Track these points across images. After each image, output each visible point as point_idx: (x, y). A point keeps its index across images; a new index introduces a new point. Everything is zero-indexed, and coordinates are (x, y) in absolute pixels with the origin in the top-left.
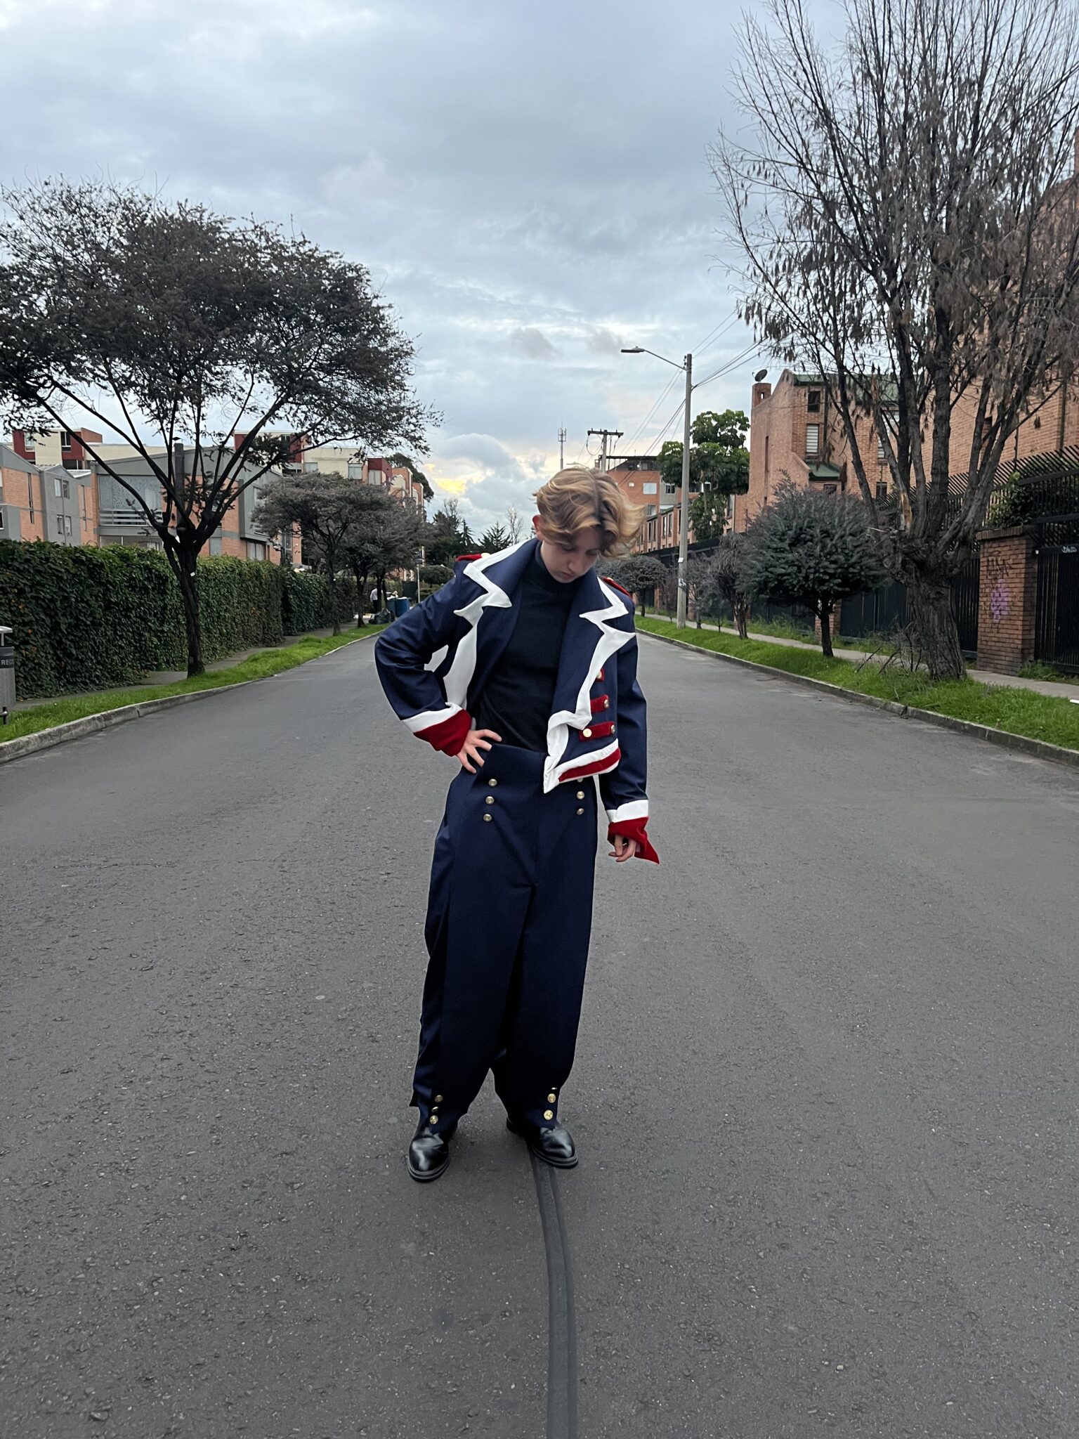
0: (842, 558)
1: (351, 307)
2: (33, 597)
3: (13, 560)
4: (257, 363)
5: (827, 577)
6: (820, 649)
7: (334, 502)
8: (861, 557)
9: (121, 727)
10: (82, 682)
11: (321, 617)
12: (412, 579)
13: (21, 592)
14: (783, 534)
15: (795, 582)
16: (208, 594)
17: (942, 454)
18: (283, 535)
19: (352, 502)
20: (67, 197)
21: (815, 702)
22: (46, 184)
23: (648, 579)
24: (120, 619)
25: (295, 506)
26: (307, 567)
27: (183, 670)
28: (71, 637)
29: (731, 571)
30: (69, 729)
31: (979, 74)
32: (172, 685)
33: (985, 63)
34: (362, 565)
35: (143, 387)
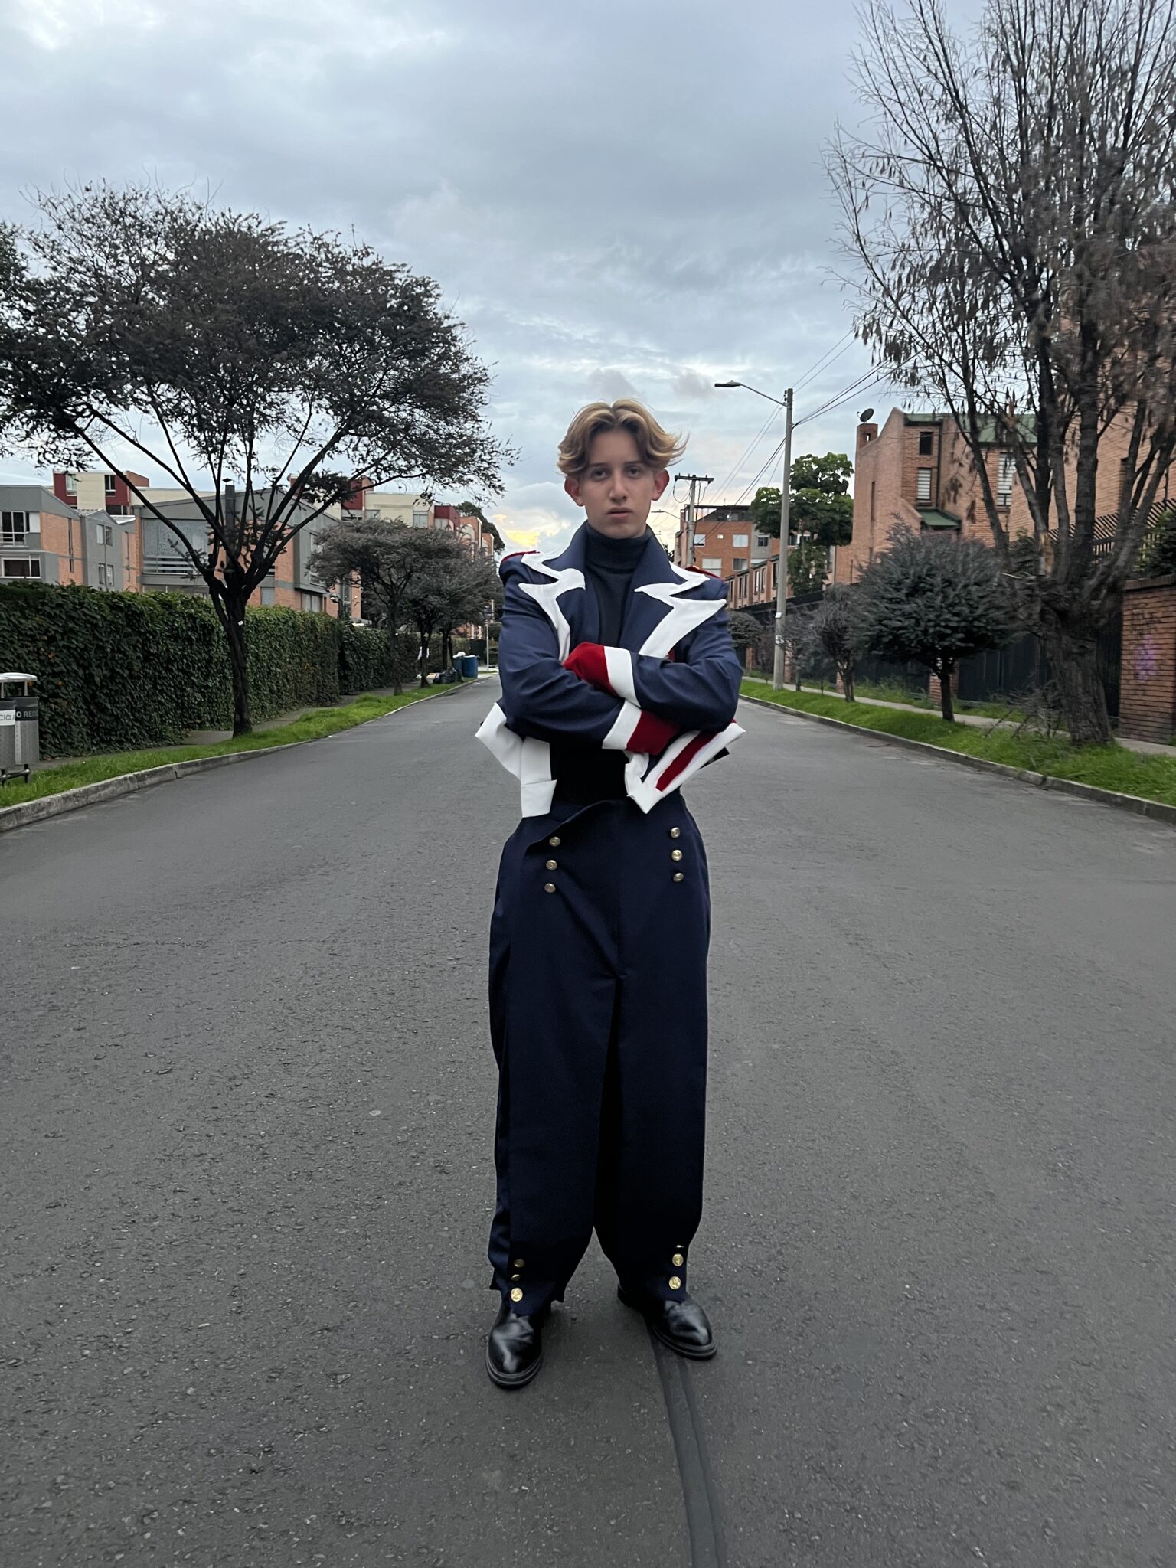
0: (966, 610)
1: (420, 327)
2: (64, 646)
3: (43, 604)
4: (315, 390)
5: (949, 631)
6: (940, 714)
7: (398, 548)
8: (987, 609)
9: (156, 788)
10: (118, 741)
11: (381, 675)
12: (480, 637)
13: (52, 639)
14: (900, 583)
15: (912, 637)
16: (258, 647)
17: (1088, 491)
18: (341, 584)
19: (417, 548)
20: (110, 205)
21: (937, 771)
22: (87, 190)
23: (740, 637)
24: (160, 672)
25: (355, 552)
26: (366, 621)
27: (228, 729)
28: (105, 691)
29: (836, 627)
30: (97, 789)
31: (1133, 62)
32: (215, 745)
33: (1139, 52)
34: (426, 619)
35: (191, 416)
